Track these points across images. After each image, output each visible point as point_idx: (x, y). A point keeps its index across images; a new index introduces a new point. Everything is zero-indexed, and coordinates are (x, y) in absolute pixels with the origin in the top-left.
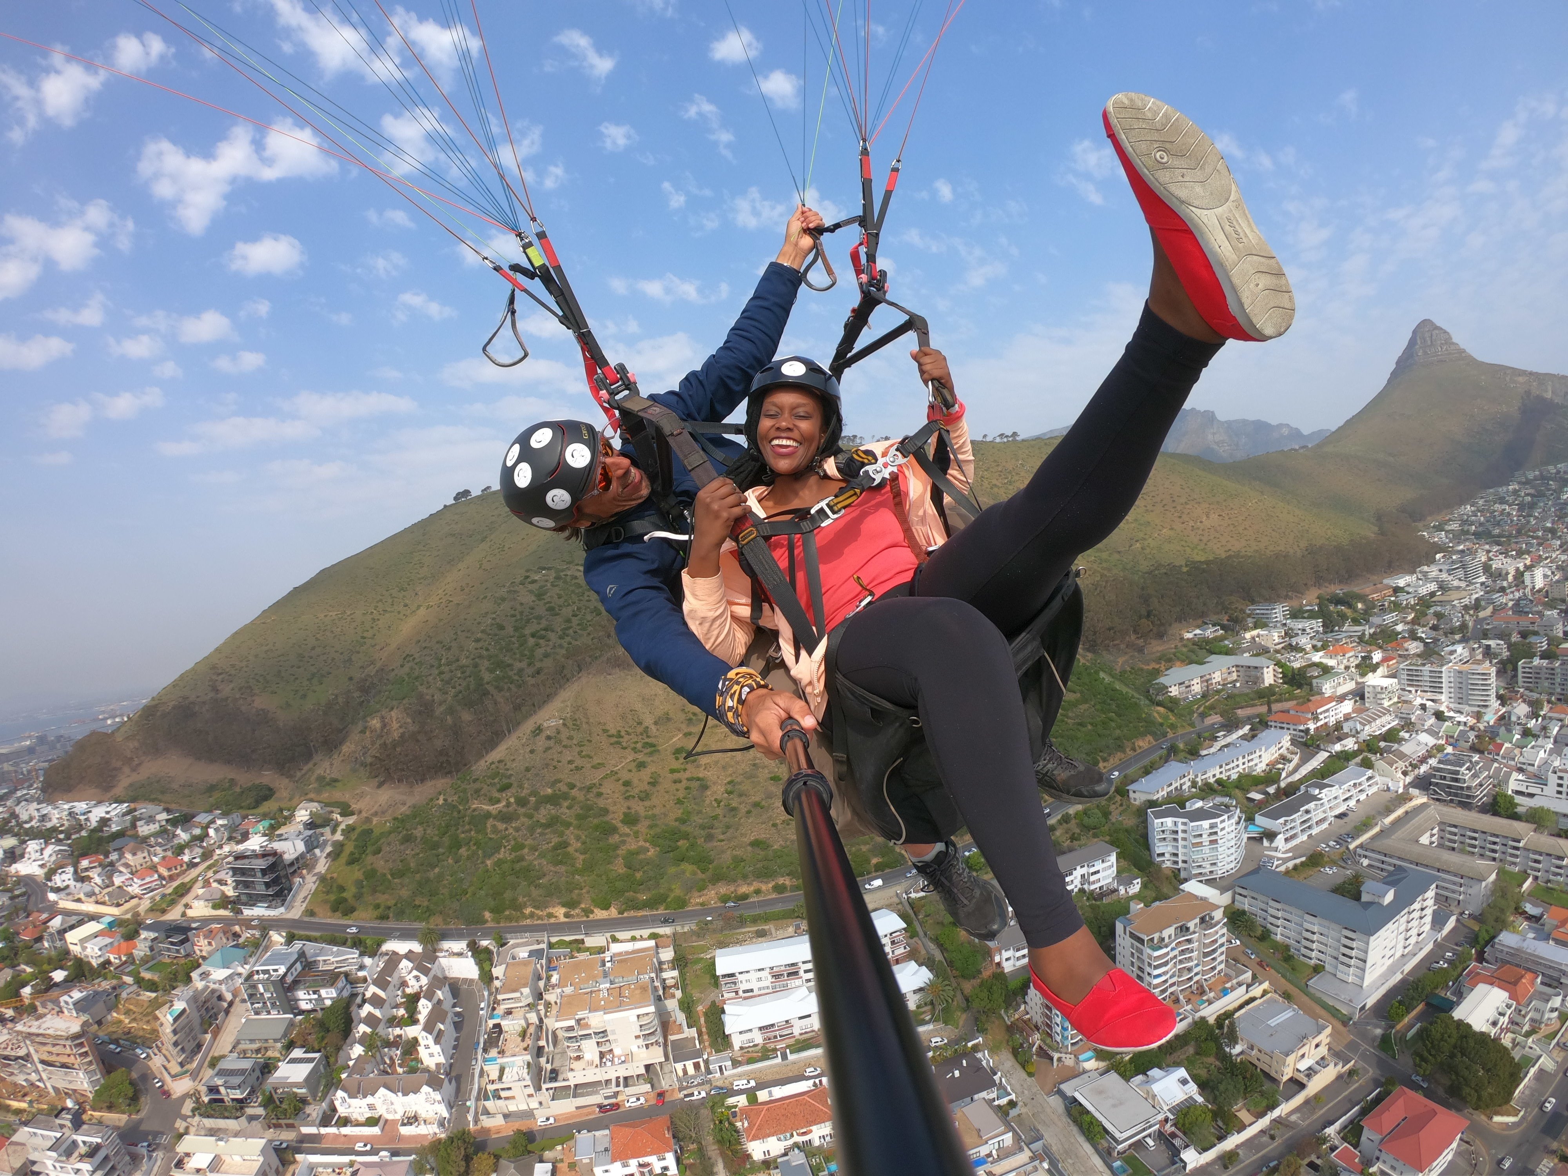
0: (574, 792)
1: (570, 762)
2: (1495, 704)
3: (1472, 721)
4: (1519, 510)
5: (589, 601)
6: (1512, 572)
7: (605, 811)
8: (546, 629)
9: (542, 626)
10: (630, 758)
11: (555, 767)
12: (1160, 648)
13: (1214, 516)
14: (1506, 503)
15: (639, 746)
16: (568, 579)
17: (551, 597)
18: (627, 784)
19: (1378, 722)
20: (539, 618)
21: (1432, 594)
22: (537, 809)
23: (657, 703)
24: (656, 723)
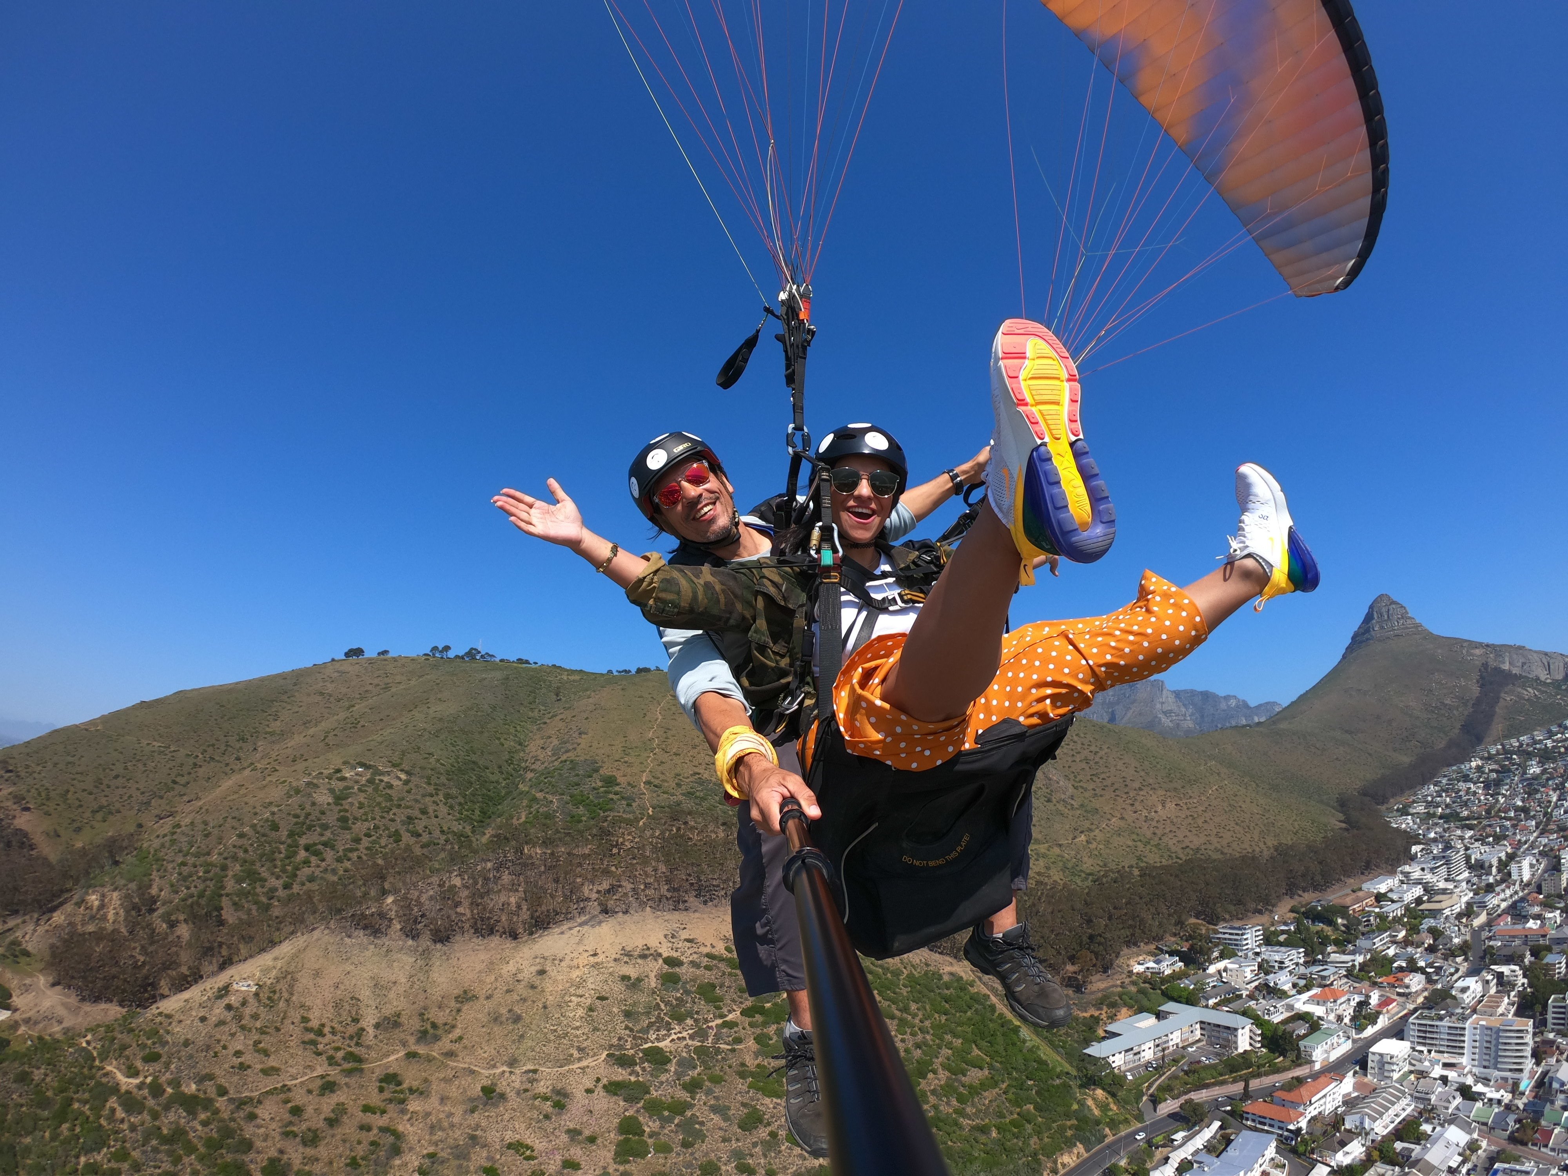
0: (221, 1103)
1: (238, 1054)
2: (1529, 1064)
3: (1507, 1097)
4: (1485, 788)
5: (393, 820)
6: (1495, 862)
7: (247, 1146)
8: (325, 844)
9: (324, 839)
10: (319, 1071)
11: (216, 1055)
12: (1102, 985)
13: (1171, 805)
14: (1471, 780)
15: (340, 1054)
17: (352, 804)
18: (297, 1111)
19: (1391, 1112)
20: (325, 827)
21: (1419, 901)
22: (167, 1108)
23: (392, 995)
24: (377, 1026)
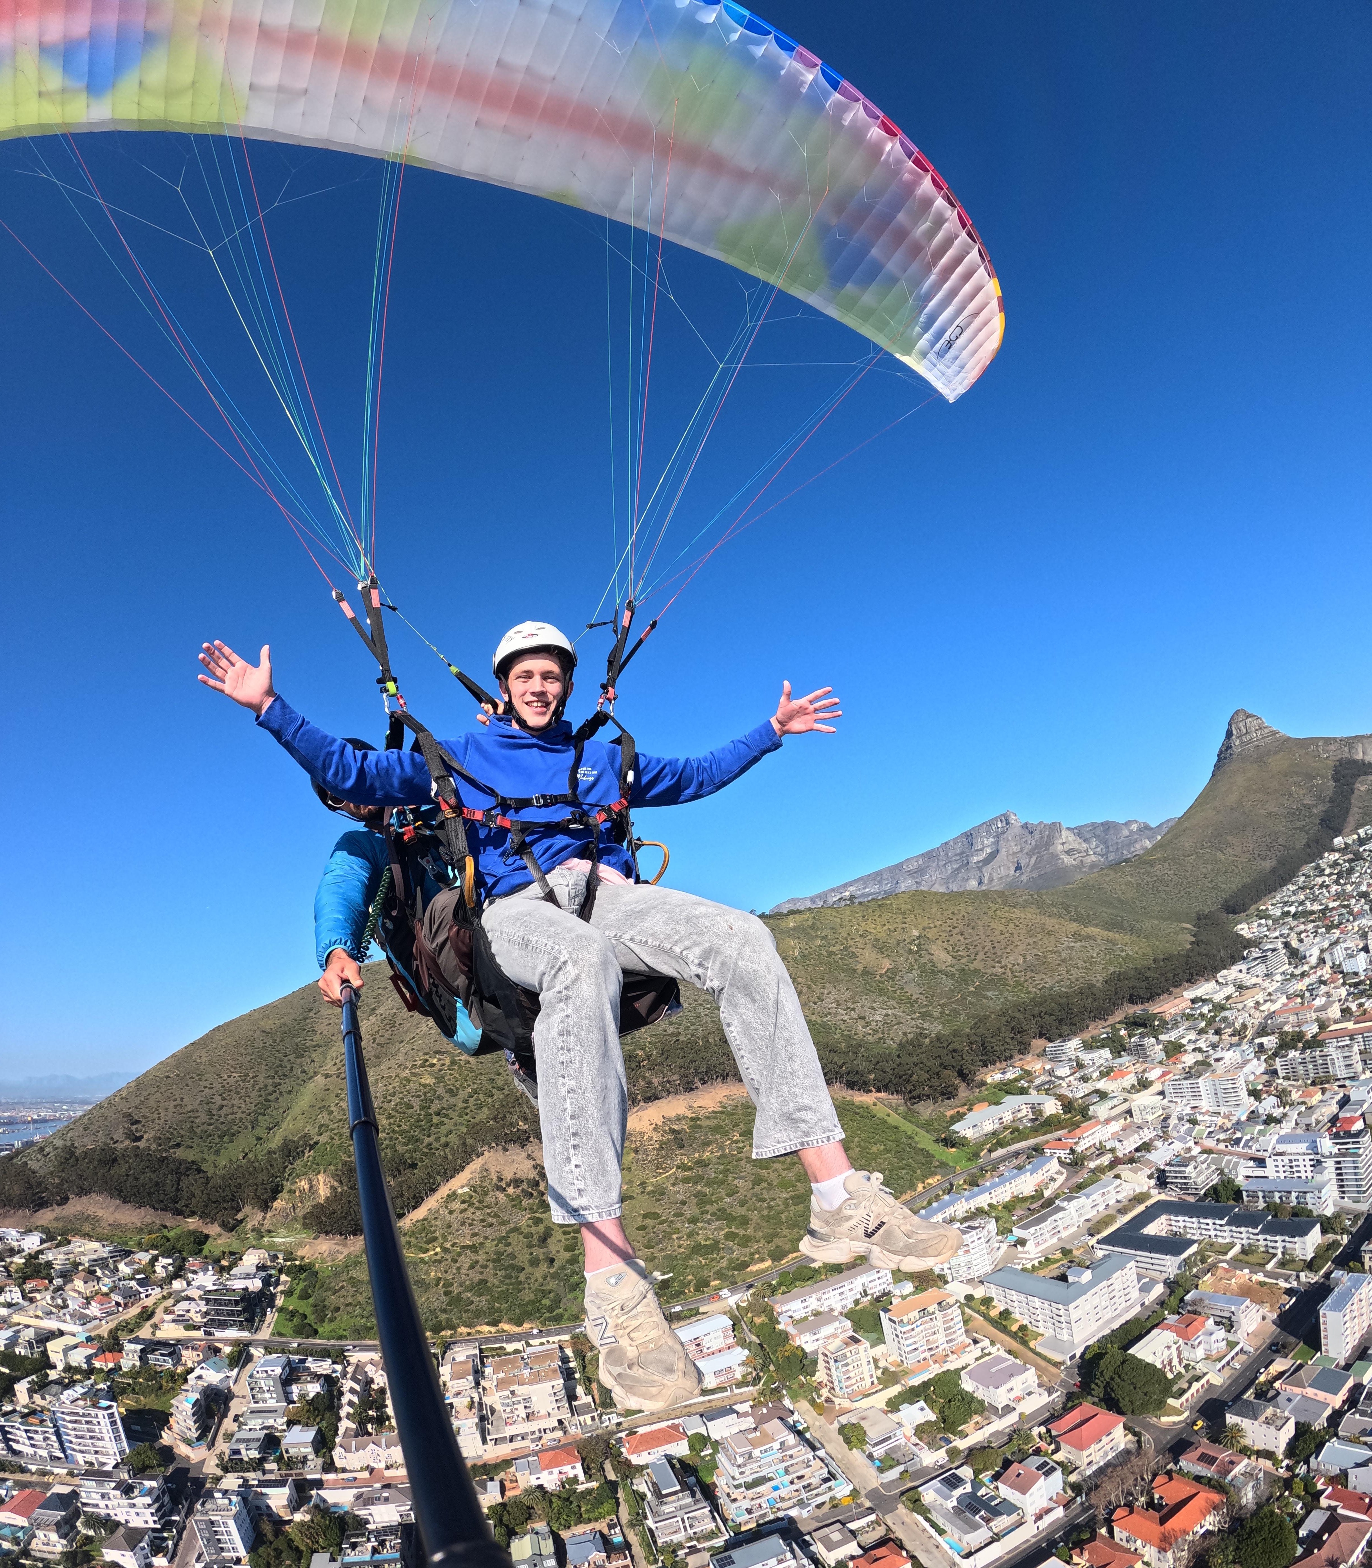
1: (482, 1220)
2: (1247, 1101)
3: (1221, 1121)
7: (514, 1256)
8: (447, 1109)
9: (444, 1106)
10: (529, 1216)
11: (471, 1225)
15: (535, 1207)
16: (462, 1063)
17: (449, 1079)
19: (1139, 1135)
20: (440, 1098)
21: (1228, 998)
